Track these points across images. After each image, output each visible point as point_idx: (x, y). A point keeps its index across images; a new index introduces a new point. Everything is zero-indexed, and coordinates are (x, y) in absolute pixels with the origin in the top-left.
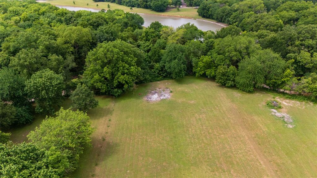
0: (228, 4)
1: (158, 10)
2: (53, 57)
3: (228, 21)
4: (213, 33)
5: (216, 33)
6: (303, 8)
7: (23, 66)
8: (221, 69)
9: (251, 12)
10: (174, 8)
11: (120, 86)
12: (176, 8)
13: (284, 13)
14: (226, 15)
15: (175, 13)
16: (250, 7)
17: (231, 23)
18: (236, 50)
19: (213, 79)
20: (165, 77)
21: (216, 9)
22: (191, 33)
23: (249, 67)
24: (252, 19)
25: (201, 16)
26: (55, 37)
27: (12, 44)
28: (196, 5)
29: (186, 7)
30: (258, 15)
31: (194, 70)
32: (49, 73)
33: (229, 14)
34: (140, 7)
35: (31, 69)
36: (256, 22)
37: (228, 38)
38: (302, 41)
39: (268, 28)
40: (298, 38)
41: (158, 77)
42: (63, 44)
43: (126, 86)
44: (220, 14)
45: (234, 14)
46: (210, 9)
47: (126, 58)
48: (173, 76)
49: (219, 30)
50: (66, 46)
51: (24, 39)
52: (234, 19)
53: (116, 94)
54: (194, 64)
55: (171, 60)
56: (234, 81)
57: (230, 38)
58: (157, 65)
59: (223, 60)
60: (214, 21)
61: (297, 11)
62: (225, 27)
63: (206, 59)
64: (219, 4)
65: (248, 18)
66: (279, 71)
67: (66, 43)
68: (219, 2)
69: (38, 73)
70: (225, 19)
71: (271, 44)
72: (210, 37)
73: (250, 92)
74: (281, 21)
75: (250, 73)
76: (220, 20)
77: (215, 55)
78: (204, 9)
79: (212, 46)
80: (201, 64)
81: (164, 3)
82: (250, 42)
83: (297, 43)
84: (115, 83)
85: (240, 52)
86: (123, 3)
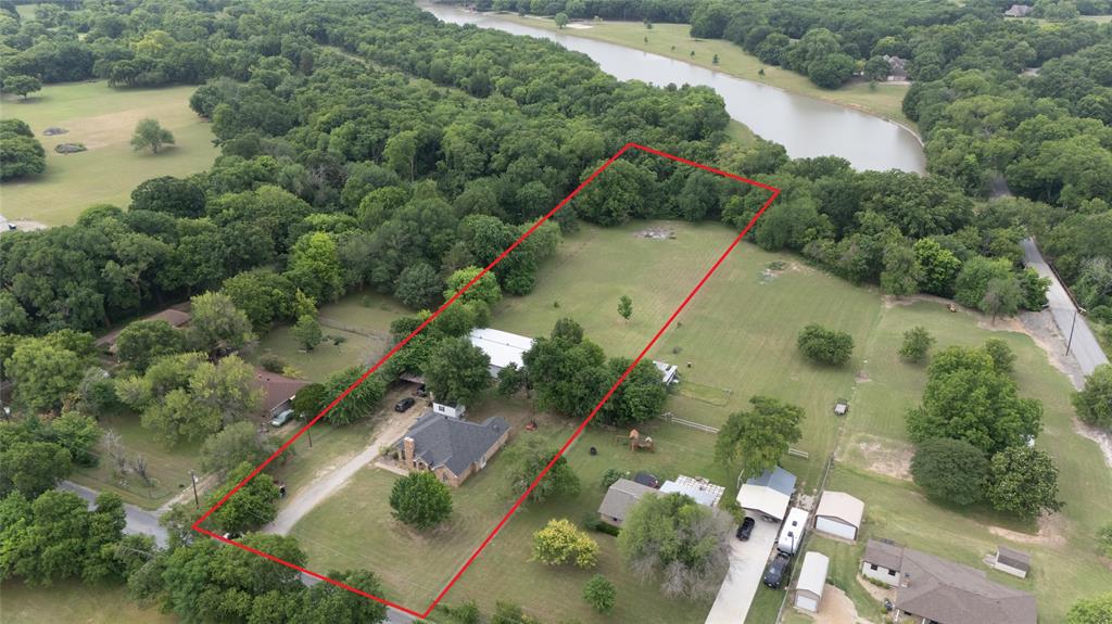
2: (549, 169)
7: (518, 174)
11: (609, 213)
15: (858, 96)
21: (927, 105)
25: (906, 114)
26: (560, 142)
27: (512, 147)
29: (906, 80)
32: (539, 185)
34: (790, 69)
35: (526, 179)
42: (567, 154)
43: (614, 214)
44: (925, 118)
46: (920, 102)
47: (624, 181)
50: (570, 156)
51: (524, 144)
53: (603, 223)
67: (571, 152)
69: (530, 184)
81: (839, 69)
84: (604, 208)
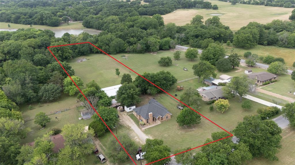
0: (100, 19)
1: (53, 25)
3: (103, 29)
4: (96, 35)
5: (98, 35)
6: (135, 20)
8: (103, 48)
9: (113, 24)
10: (64, 23)
12: (66, 23)
13: (128, 23)
14: (101, 26)
15: (67, 27)
16: (113, 20)
17: (104, 29)
18: (107, 40)
19: (101, 53)
20: (81, 55)
21: (94, 23)
22: (86, 36)
23: (113, 45)
24: (114, 27)
25: (86, 27)
28: (80, 20)
29: (73, 21)
30: (117, 25)
31: (93, 50)
33: (102, 25)
34: (37, 24)
36: (116, 28)
37: (103, 36)
38: (130, 34)
39: (121, 31)
40: (129, 33)
41: (78, 55)
43: (69, 57)
44: (97, 25)
45: (105, 25)
46: (91, 23)
48: (85, 53)
49: (99, 34)
52: (106, 27)
54: (92, 48)
55: (82, 47)
56: (109, 51)
57: (104, 36)
58: (77, 50)
59: (103, 45)
60: (95, 29)
61: (134, 21)
62: (101, 32)
63: (97, 45)
64: (95, 19)
65: (112, 26)
66: (123, 45)
68: (95, 18)
70: (101, 28)
71: (120, 37)
72: (96, 37)
73: (115, 54)
74: (126, 27)
75: (113, 47)
76: (98, 29)
77: (100, 43)
78: (86, 23)
79: (98, 40)
80: (95, 47)
81: (57, 20)
82: (112, 37)
83: (129, 35)
84: (64, 57)
85: (109, 41)
86: (20, 22)
